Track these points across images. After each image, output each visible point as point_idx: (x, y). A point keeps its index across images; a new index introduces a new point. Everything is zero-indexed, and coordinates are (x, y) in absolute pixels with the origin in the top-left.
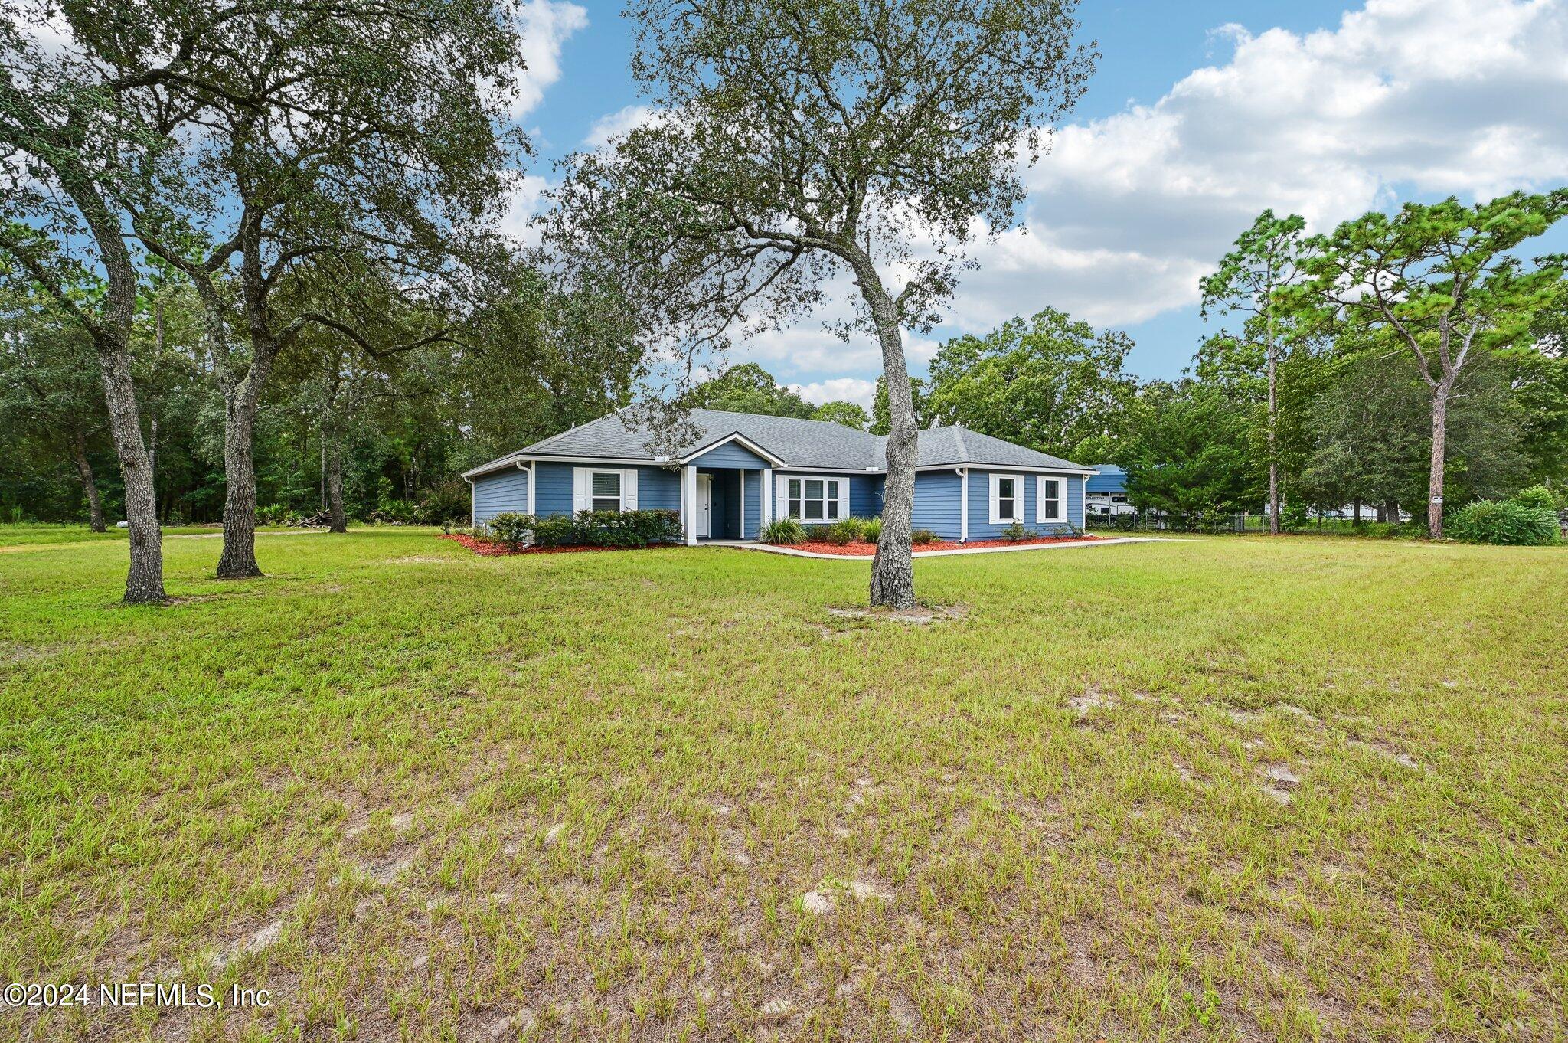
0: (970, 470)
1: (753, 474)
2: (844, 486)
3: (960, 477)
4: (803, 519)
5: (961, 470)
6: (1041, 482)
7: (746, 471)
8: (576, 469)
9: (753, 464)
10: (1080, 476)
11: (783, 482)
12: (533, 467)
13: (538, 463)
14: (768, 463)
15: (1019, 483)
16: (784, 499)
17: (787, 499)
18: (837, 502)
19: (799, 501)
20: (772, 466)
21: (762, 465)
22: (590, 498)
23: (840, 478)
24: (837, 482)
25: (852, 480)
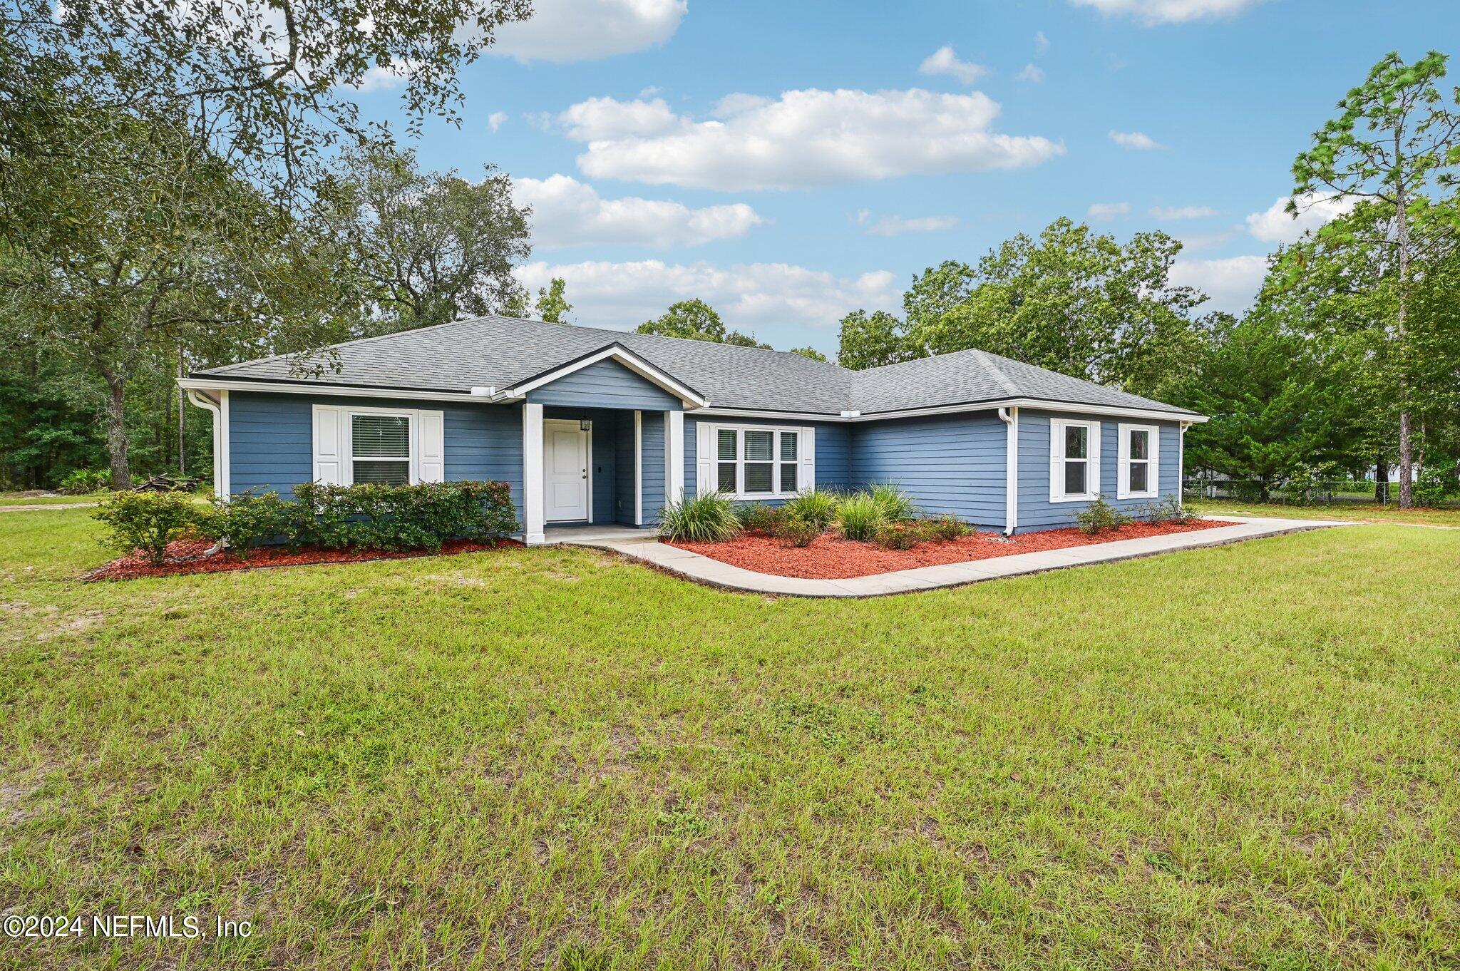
0: (1023, 412)
1: (654, 419)
2: (807, 441)
3: (1005, 424)
4: (741, 494)
5: (1008, 411)
6: (1125, 431)
7: (644, 413)
8: (316, 408)
9: (652, 402)
10: (1175, 424)
11: (708, 435)
12: (225, 403)
13: (233, 395)
14: (677, 401)
15: (1094, 432)
16: (707, 461)
17: (715, 461)
18: (795, 465)
19: (735, 464)
20: (685, 405)
21: (668, 404)
22: (348, 459)
23: (800, 428)
24: (795, 434)
25: (819, 431)
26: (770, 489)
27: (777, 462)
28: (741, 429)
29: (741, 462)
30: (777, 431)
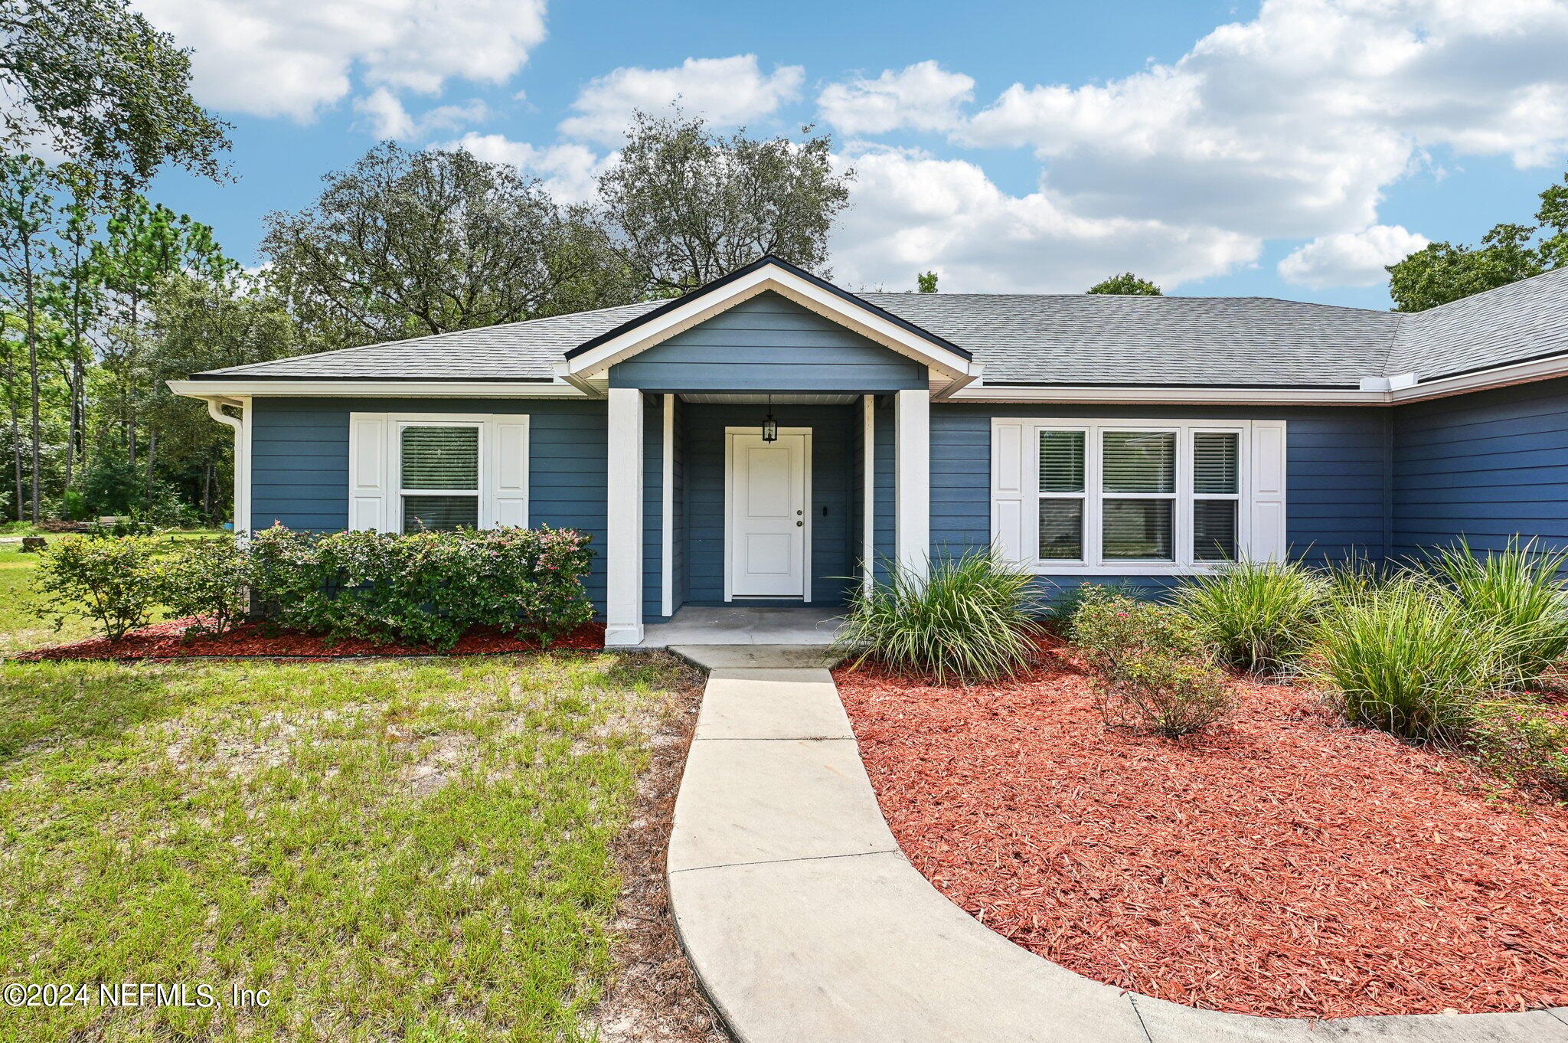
2: (1263, 448)
4: (1094, 562)
8: (359, 417)
11: (1015, 444)
12: (248, 414)
13: (259, 402)
16: (1016, 494)
17: (1032, 494)
18: (1232, 505)
19: (1081, 500)
20: (933, 376)
21: (895, 377)
22: (395, 494)
23: (1245, 423)
24: (1234, 437)
25: (1295, 429)
26: (1169, 553)
27: (1185, 498)
28: (1094, 430)
29: (1094, 495)
30: (1186, 432)
